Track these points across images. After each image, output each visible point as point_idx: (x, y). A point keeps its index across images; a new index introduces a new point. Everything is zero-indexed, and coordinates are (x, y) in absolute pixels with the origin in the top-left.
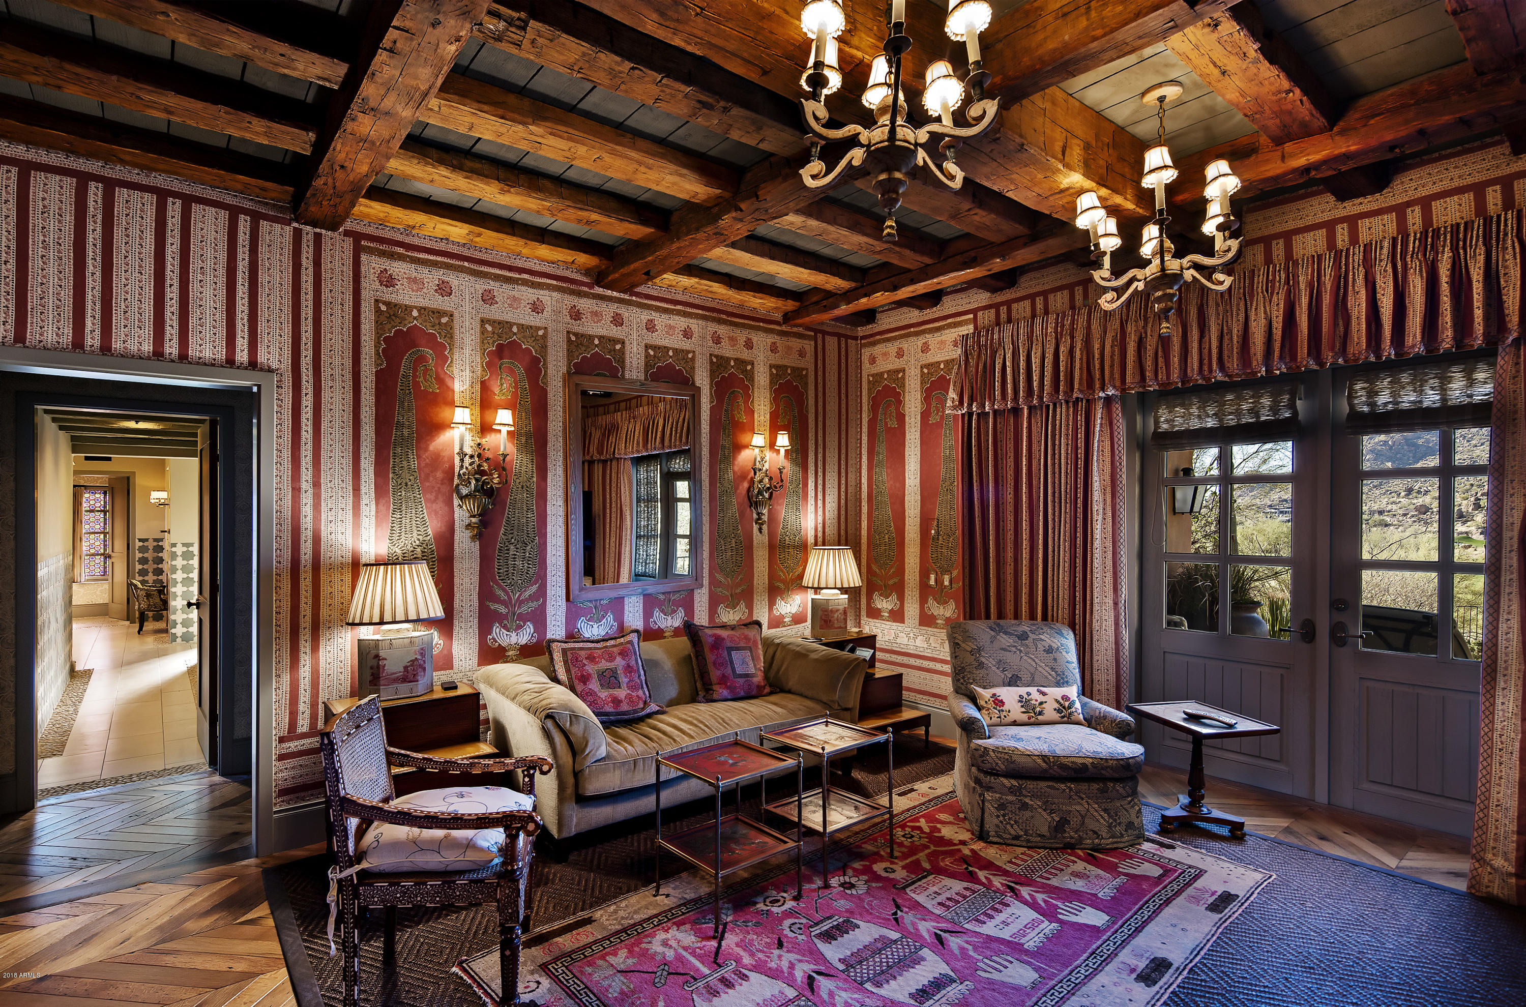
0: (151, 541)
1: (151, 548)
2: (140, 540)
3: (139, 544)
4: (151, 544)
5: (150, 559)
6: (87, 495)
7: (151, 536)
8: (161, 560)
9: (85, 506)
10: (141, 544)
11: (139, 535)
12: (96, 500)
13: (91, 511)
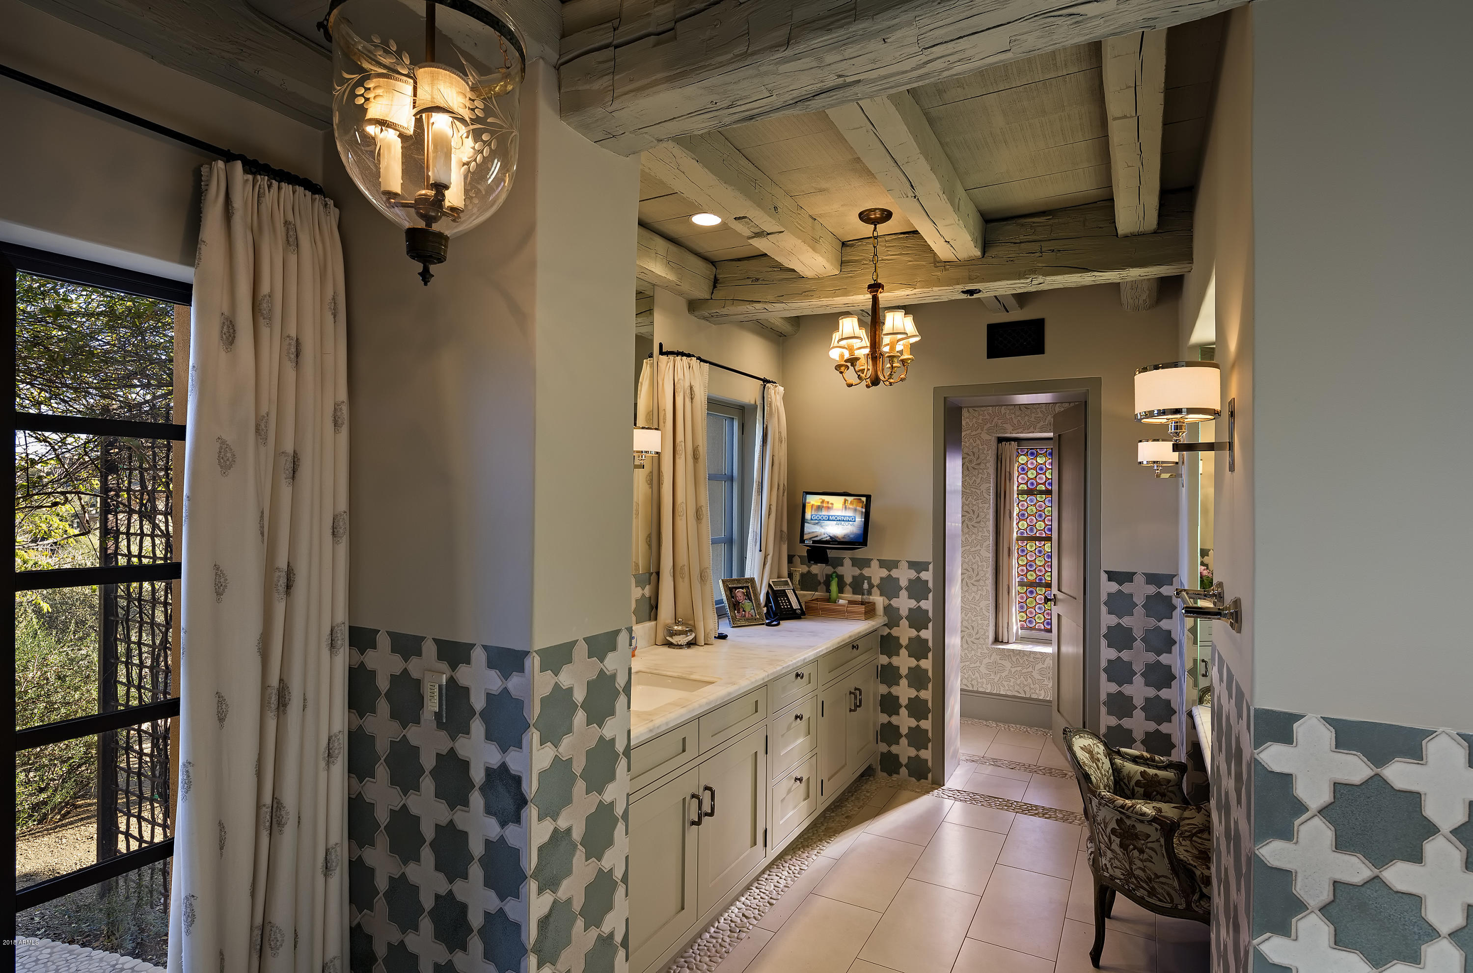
0: (1139, 579)
1: (1139, 600)
2: (1112, 576)
3: (1108, 587)
4: (1140, 590)
5: (1138, 633)
6: (1023, 459)
7: (1141, 567)
8: (1167, 642)
9: (1018, 482)
10: (1114, 587)
11: (1109, 562)
12: (1040, 469)
13: (1030, 492)
